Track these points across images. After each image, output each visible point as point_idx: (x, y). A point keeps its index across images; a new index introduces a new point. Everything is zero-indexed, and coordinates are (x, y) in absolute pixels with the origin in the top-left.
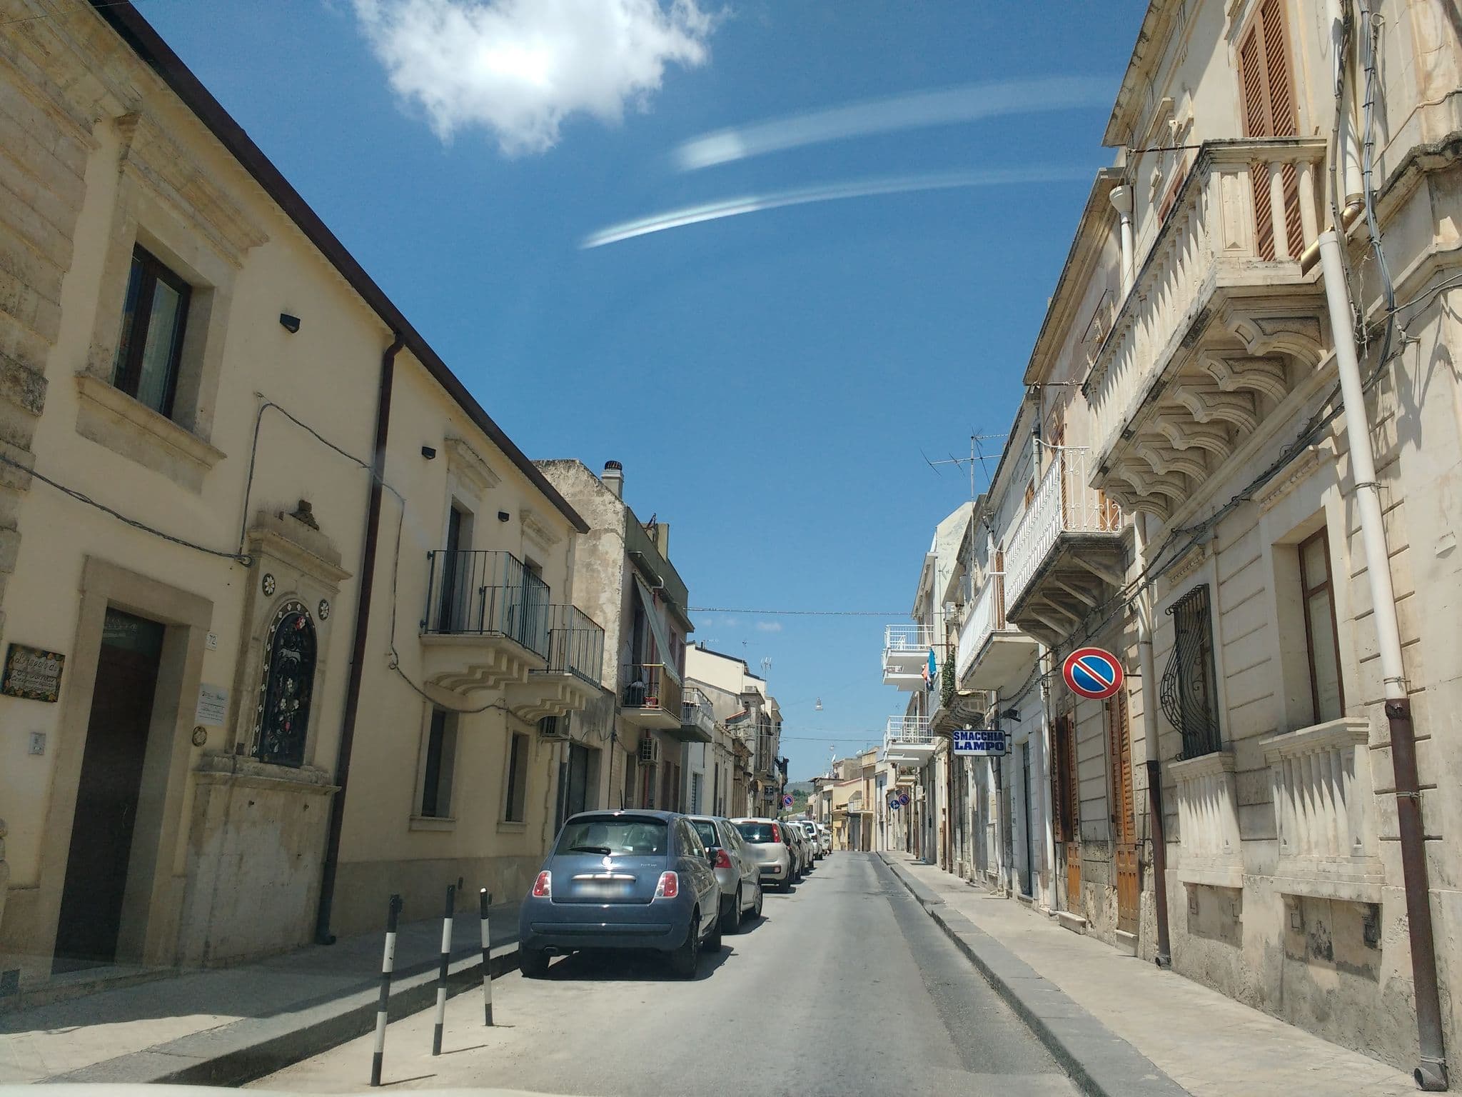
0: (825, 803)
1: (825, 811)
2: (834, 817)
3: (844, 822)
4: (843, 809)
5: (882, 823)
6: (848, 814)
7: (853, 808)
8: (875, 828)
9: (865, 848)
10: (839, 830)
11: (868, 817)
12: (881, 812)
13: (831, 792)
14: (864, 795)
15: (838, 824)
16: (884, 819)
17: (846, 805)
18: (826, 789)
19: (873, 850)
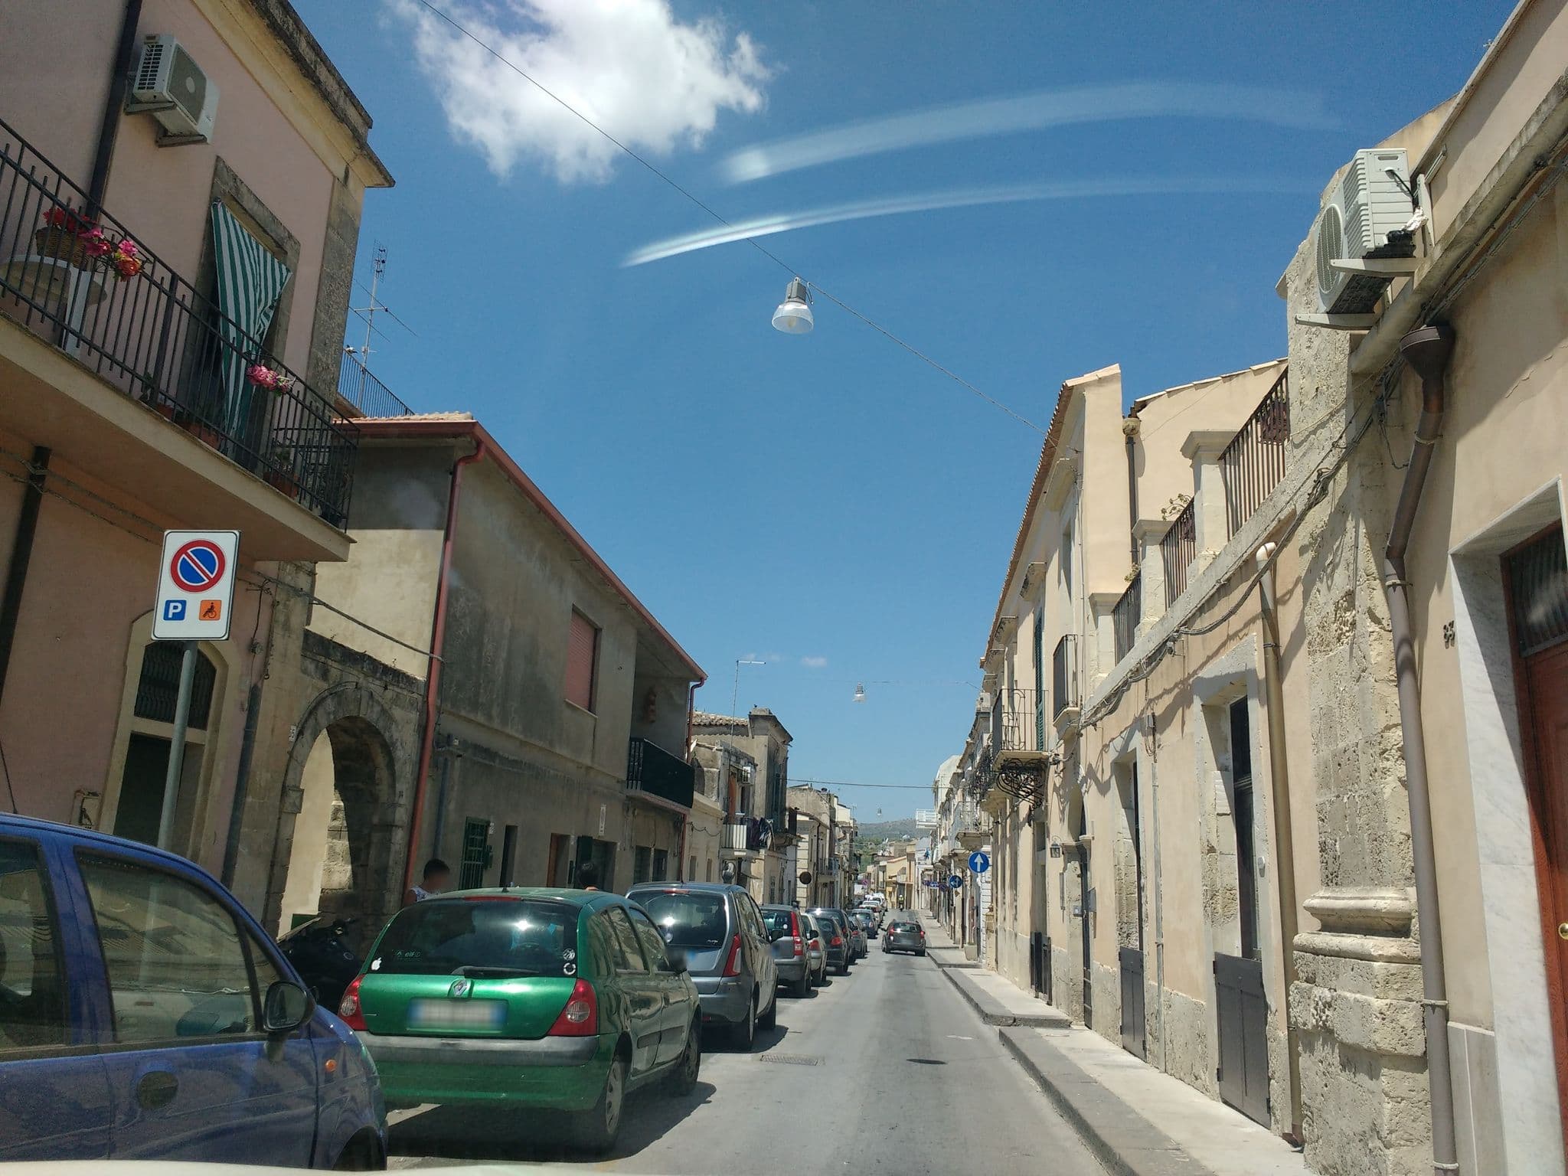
0: (881, 873)
1: (881, 880)
2: (888, 884)
3: (894, 888)
4: (894, 879)
5: (918, 891)
6: (896, 883)
7: (901, 879)
8: (914, 894)
9: (908, 906)
10: (890, 893)
11: (910, 886)
12: (918, 884)
13: (885, 866)
14: (907, 871)
15: (890, 889)
16: (920, 889)
17: (896, 876)
18: (882, 864)
19: (912, 908)
